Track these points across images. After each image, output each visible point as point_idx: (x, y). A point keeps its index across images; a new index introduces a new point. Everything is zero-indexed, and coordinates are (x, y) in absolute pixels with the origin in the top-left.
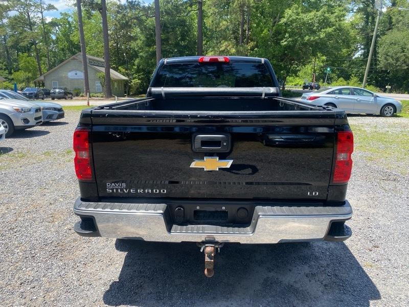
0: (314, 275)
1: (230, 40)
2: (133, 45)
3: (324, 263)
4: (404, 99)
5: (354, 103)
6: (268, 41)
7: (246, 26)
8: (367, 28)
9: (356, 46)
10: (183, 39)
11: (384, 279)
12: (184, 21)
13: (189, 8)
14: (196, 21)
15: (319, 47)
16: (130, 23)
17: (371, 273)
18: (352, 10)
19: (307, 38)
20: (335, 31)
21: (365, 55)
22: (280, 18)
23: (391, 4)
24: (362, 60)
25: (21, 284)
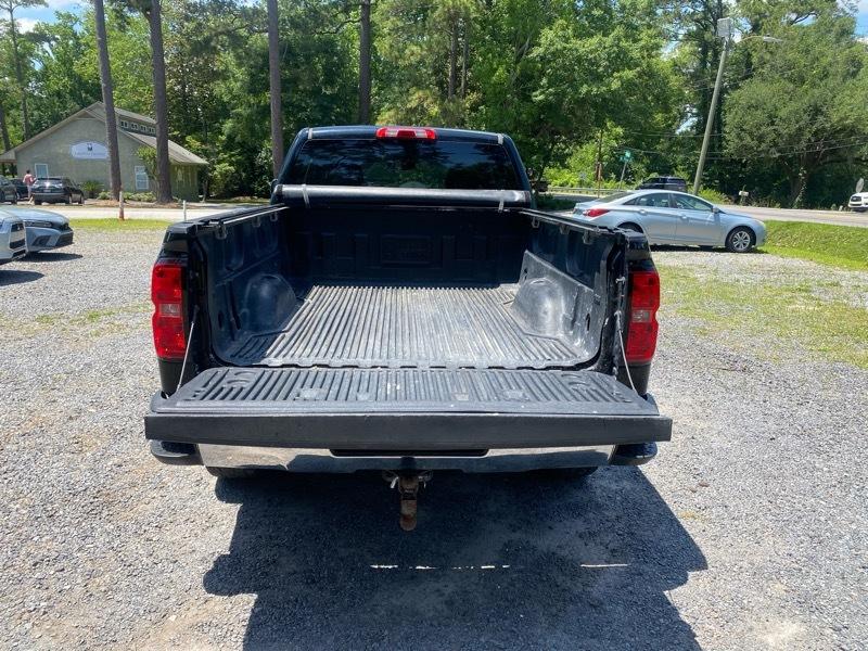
0: (592, 534)
1: (427, 87)
2: (219, 88)
3: (611, 514)
4: (773, 218)
5: (677, 224)
6: (506, 92)
7: (461, 59)
8: (703, 73)
9: (682, 109)
10: (330, 82)
11: (716, 538)
12: (331, 43)
13: (341, 17)
14: (357, 44)
15: (608, 108)
16: (213, 44)
17: (693, 528)
18: (676, 36)
19: (584, 89)
20: (640, 76)
21: (700, 127)
22: (532, 45)
23: (749, 27)
24: (694, 139)
25: (35, 565)
